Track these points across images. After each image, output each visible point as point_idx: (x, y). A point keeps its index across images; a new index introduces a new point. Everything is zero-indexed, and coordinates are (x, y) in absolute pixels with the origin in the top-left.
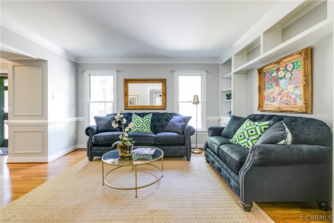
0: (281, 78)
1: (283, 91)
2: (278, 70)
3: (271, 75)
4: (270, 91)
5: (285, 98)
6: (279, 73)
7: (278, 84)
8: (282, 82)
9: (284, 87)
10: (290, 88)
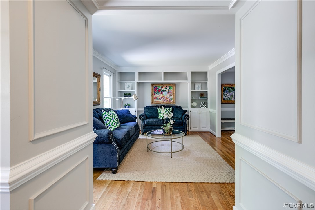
0: (164, 91)
1: (164, 96)
2: (162, 88)
3: (158, 88)
4: (157, 95)
5: (165, 99)
6: (163, 89)
7: (162, 93)
8: (164, 93)
9: (165, 95)
10: (168, 95)
